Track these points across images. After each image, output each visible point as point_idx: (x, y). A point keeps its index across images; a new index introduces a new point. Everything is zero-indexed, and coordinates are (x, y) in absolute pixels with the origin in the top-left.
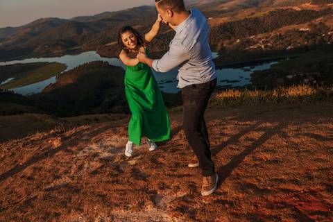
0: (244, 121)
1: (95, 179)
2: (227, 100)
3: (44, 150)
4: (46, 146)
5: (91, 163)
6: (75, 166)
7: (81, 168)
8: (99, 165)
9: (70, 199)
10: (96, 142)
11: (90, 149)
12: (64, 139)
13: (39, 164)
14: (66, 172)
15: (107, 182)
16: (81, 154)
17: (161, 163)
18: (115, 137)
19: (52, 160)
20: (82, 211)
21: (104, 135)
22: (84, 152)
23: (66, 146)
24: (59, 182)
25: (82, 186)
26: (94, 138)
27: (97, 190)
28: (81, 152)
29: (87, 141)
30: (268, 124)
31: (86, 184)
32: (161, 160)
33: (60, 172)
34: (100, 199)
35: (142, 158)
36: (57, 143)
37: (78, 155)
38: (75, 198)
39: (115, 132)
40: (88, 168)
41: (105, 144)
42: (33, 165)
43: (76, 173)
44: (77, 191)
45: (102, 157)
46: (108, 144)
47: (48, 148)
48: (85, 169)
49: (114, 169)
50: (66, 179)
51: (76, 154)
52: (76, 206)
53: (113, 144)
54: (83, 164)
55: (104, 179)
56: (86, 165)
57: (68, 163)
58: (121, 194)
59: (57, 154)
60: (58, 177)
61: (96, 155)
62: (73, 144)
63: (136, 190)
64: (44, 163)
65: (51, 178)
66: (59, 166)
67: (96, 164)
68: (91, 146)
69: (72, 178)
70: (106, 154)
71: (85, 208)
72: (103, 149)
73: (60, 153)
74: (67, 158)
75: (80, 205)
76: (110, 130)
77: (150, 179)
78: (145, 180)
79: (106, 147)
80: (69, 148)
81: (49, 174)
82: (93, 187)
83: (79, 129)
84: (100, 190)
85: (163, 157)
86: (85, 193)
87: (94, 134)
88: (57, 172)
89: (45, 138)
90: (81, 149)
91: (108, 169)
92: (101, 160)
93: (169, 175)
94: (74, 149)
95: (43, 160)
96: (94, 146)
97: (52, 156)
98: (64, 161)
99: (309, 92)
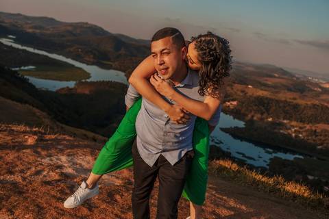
0: (221, 195)
1: (44, 189)
2: (221, 169)
3: (16, 142)
4: (20, 140)
5: (51, 173)
6: (34, 169)
7: (38, 173)
8: (57, 177)
9: (9, 198)
10: (68, 156)
12: (40, 140)
14: (22, 171)
15: (54, 197)
16: (46, 161)
17: (116, 201)
18: (89, 158)
19: (16, 155)
20: (12, 213)
21: (80, 152)
22: (51, 160)
23: (38, 147)
24: (9, 177)
25: (28, 190)
26: (69, 151)
27: (39, 200)
28: (48, 158)
29: (61, 151)
30: (244, 207)
31: (33, 190)
32: (118, 197)
33: (17, 169)
34: (37, 209)
36: (31, 141)
37: (43, 160)
38: (14, 198)
39: (92, 154)
40: (45, 176)
41: (75, 160)
43: (31, 176)
44: (20, 193)
45: (64, 171)
46: (79, 162)
47: (20, 142)
48: (41, 177)
49: (68, 187)
50: (18, 178)
51: (43, 158)
52: (10, 207)
53: (83, 163)
54: (43, 170)
55: (53, 193)
56: (45, 173)
57: (29, 163)
58: (58, 213)
59: (24, 151)
60: (11, 173)
61: (60, 167)
62: (46, 148)
63: (76, 215)
64: (7, 154)
65: (5, 171)
66: (18, 163)
67: (54, 176)
68: (61, 157)
69: (24, 179)
70: (70, 171)
71: (17, 213)
72: (70, 164)
73: (28, 151)
74: (32, 158)
75: (14, 207)
77: (96, 211)
78: (90, 210)
79: (74, 164)
80: (39, 150)
81: (4, 166)
82: (37, 195)
83: (62, 137)
84: (42, 201)
85: (122, 196)
86: (26, 198)
87: (72, 147)
88: (13, 167)
89: (25, 132)
90: (50, 156)
91: (62, 185)
92: (62, 174)
93: (116, 215)
94: (43, 153)
96: (64, 158)
97: (18, 151)
98: (27, 160)
99: (306, 195)
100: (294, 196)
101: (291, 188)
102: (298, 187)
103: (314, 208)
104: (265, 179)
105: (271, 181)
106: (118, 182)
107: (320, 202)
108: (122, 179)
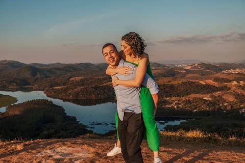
3: (10, 151)
4: (11, 149)
5: (48, 161)
6: (35, 162)
10: (51, 149)
11: (46, 153)
12: (25, 145)
13: (8, 158)
18: (64, 147)
19: (18, 157)
21: (55, 145)
22: (42, 154)
23: (27, 149)
26: (49, 146)
28: (39, 154)
29: (44, 148)
30: (170, 149)
32: (97, 162)
35: (84, 160)
36: (19, 148)
37: (37, 156)
39: (64, 145)
41: (57, 151)
42: (3, 159)
45: (55, 158)
46: (59, 151)
47: (13, 150)
51: (36, 154)
53: (63, 151)
54: (41, 161)
56: (44, 162)
57: (30, 159)
59: (21, 154)
61: (50, 156)
62: (33, 148)
64: (11, 158)
68: (46, 151)
70: (58, 157)
72: (55, 153)
73: (23, 153)
74: (29, 156)
76: (60, 143)
79: (57, 153)
83: (36, 141)
85: (99, 161)
87: (49, 144)
89: (8, 145)
90: (39, 152)
92: (54, 160)
94: (34, 151)
95: (11, 156)
96: (49, 151)
97: (17, 154)
98: (26, 158)
99: (200, 136)
100: (194, 139)
101: (190, 134)
102: (195, 132)
103: (207, 142)
104: (174, 134)
105: (178, 134)
106: (91, 155)
107: (210, 138)
108: (93, 153)
